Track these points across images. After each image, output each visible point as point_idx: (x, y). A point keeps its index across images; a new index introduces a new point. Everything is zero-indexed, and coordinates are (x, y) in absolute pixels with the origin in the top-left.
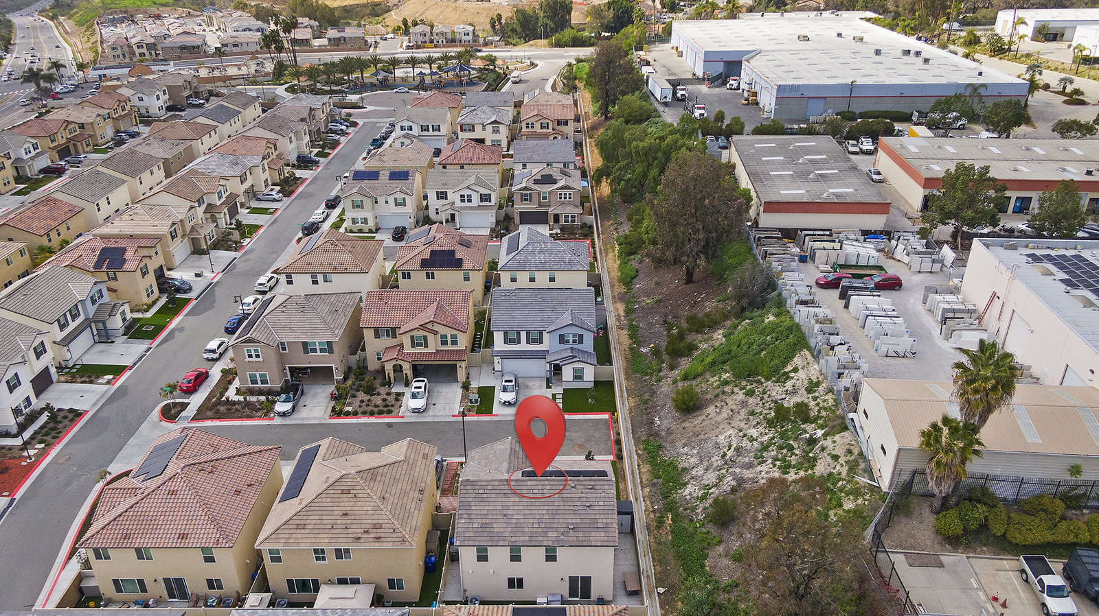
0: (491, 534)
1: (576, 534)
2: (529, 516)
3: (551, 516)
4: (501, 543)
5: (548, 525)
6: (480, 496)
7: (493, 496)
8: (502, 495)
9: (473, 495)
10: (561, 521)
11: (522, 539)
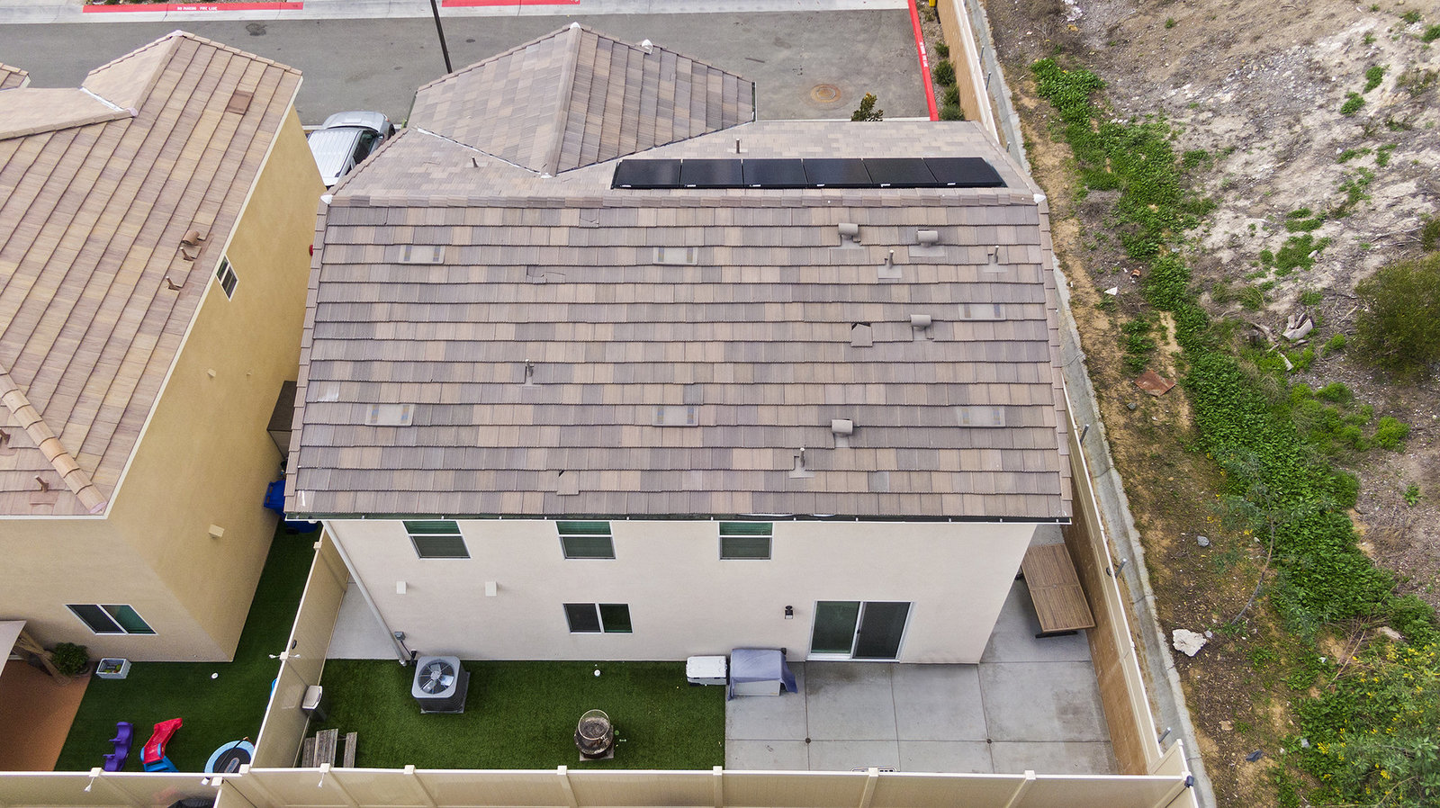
0: (464, 460)
1: (866, 459)
2: (646, 373)
3: (746, 373)
4: (511, 503)
5: (730, 416)
6: (415, 275)
7: (477, 275)
8: (518, 274)
9: (383, 274)
10: (793, 394)
11: (610, 481)
